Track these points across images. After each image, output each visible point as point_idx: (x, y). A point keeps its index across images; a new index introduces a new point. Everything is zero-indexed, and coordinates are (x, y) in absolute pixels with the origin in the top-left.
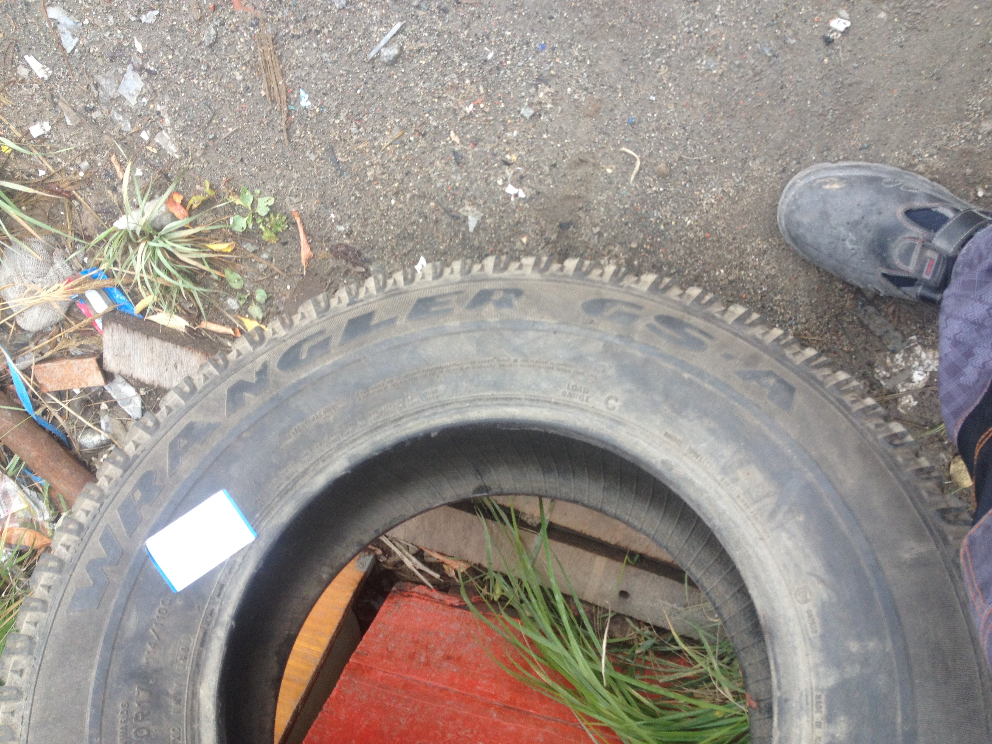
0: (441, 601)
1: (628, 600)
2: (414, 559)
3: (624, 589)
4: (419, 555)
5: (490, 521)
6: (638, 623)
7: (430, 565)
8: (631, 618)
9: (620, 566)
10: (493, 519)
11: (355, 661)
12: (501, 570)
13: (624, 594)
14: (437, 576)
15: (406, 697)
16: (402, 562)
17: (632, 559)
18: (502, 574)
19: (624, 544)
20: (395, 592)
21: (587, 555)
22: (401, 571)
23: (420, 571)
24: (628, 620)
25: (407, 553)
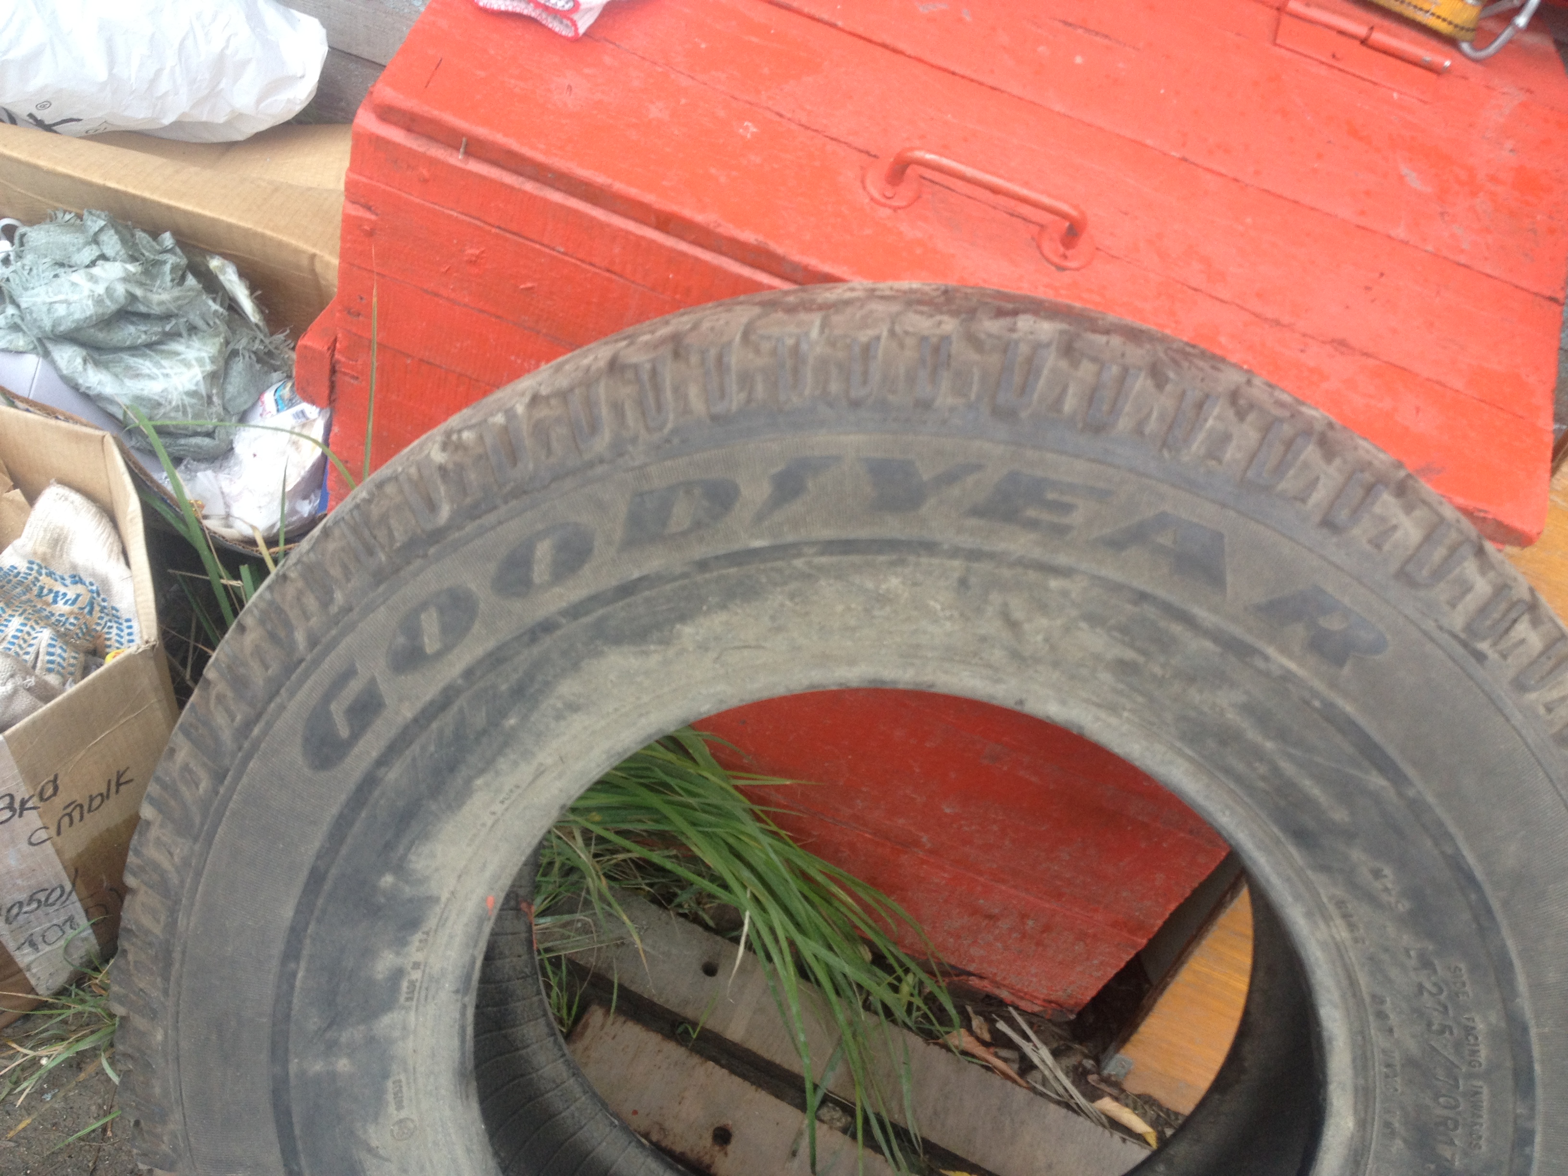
0: (998, 985)
1: (706, 959)
2: (1036, 1060)
3: (708, 978)
4: (1026, 1066)
5: (902, 1124)
6: (696, 919)
7: (1009, 1044)
8: (707, 927)
9: (709, 1021)
10: (894, 1126)
11: (1139, 940)
12: (895, 1030)
13: (710, 970)
14: (1002, 1026)
15: (1059, 883)
16: (1056, 1054)
17: (686, 1032)
18: (894, 1022)
19: (696, 1060)
20: (1071, 1011)
21: (755, 1045)
22: (1061, 1037)
23: (1027, 1038)
24: (711, 923)
25: (1047, 1073)
